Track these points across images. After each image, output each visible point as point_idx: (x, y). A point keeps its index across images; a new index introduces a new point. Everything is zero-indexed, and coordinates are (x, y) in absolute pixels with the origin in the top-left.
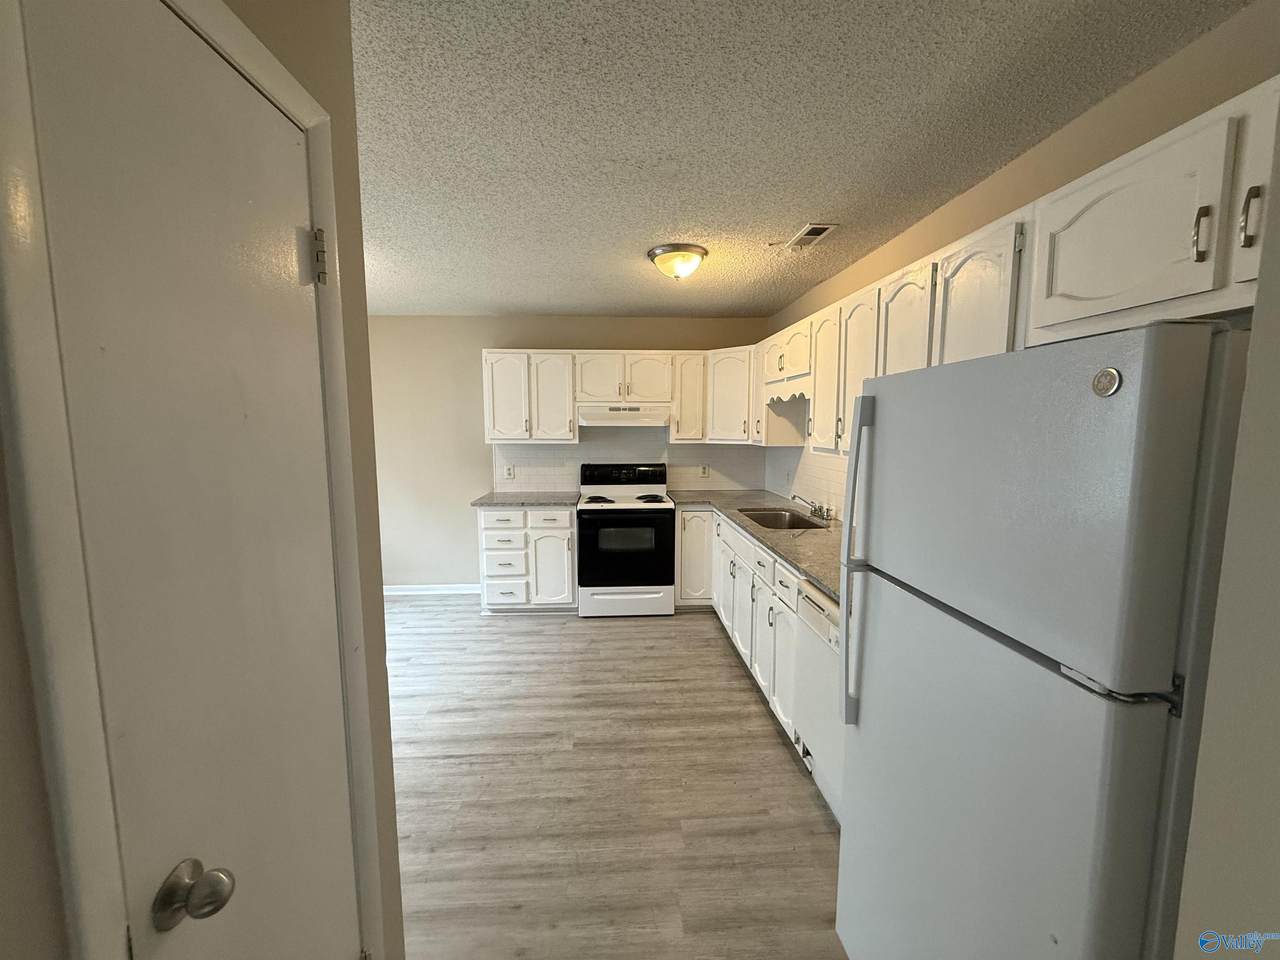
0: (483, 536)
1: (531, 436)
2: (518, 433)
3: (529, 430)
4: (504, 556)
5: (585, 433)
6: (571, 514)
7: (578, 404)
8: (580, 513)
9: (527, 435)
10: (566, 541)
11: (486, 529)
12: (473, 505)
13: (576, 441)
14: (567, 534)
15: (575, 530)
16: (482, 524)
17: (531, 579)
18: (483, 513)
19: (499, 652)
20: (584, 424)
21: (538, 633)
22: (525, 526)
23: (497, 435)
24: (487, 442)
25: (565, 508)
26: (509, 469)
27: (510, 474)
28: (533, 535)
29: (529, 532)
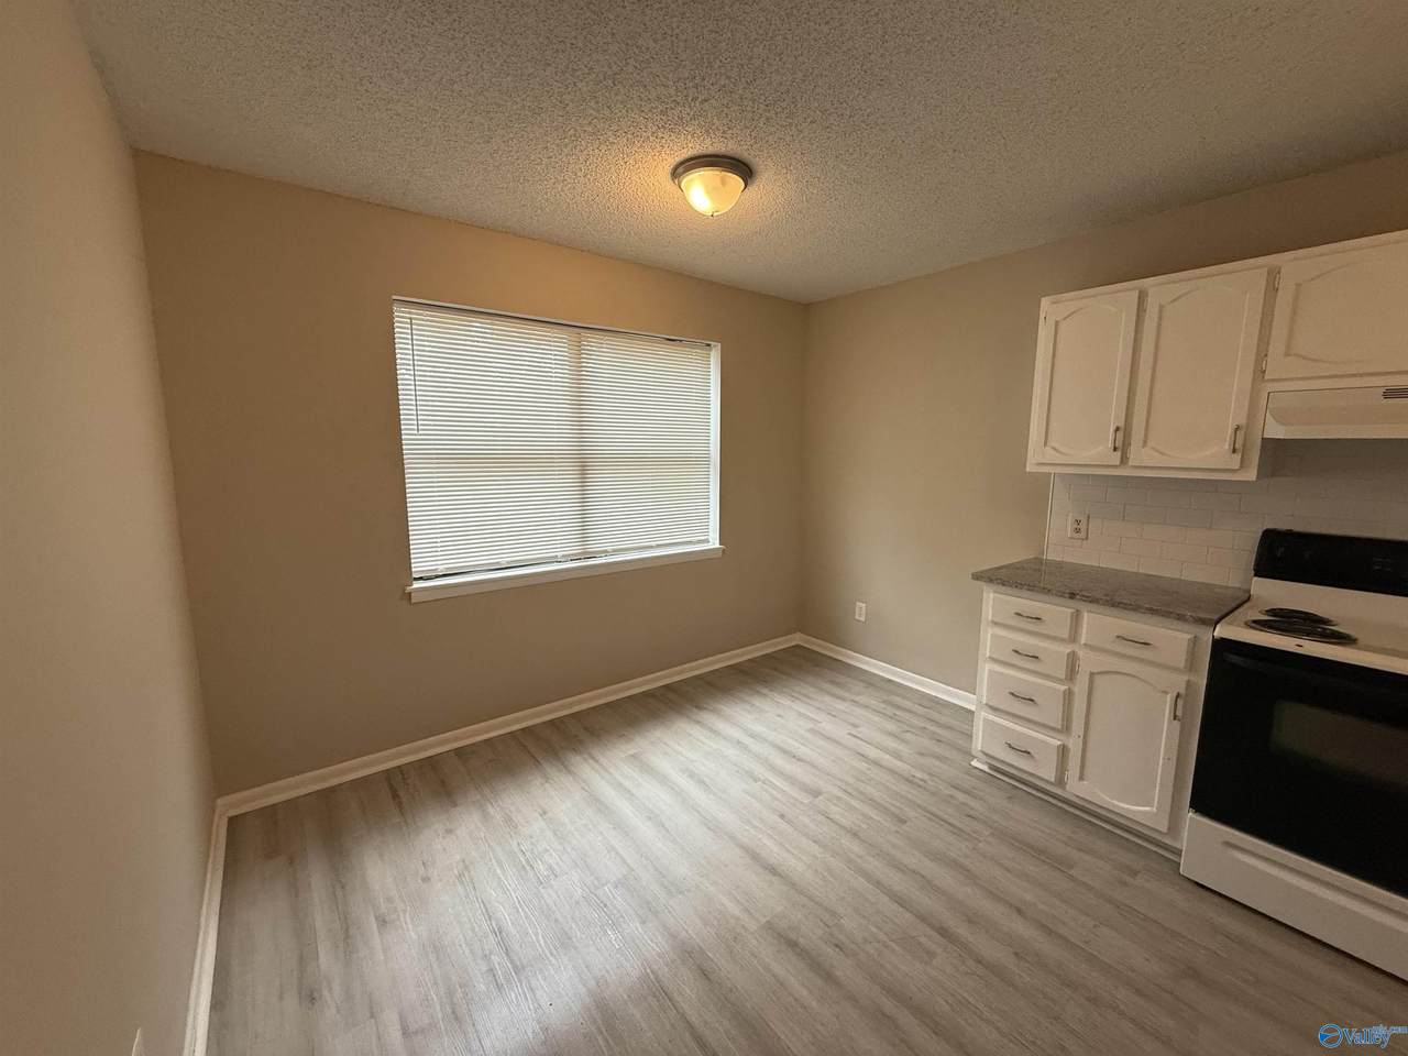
0: (988, 635)
1: (1124, 460)
2: (1096, 452)
3: (1122, 448)
4: (1024, 679)
5: (1280, 457)
6: (1195, 641)
7: (1270, 387)
8: (1221, 646)
9: (1116, 458)
10: (1169, 699)
11: (996, 624)
12: (977, 577)
13: (1251, 475)
14: (1179, 682)
15: (1202, 681)
16: (988, 612)
17: (1074, 744)
18: (992, 595)
19: (956, 865)
20: (1276, 431)
21: (1061, 865)
22: (1073, 638)
23: (1050, 456)
24: (1028, 470)
25: (1180, 625)
26: (1078, 522)
27: (1078, 531)
28: (1088, 662)
29: (1081, 653)
